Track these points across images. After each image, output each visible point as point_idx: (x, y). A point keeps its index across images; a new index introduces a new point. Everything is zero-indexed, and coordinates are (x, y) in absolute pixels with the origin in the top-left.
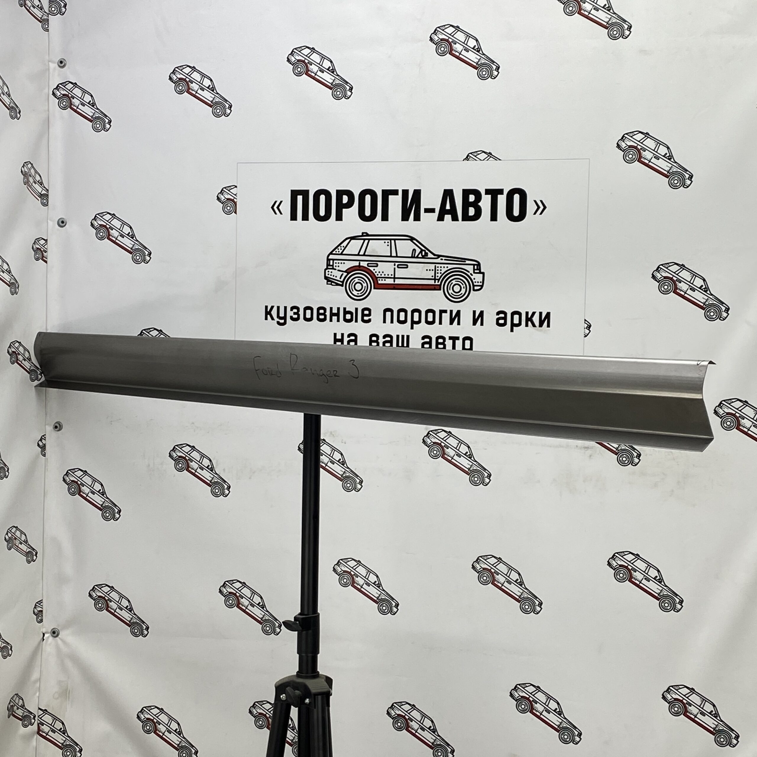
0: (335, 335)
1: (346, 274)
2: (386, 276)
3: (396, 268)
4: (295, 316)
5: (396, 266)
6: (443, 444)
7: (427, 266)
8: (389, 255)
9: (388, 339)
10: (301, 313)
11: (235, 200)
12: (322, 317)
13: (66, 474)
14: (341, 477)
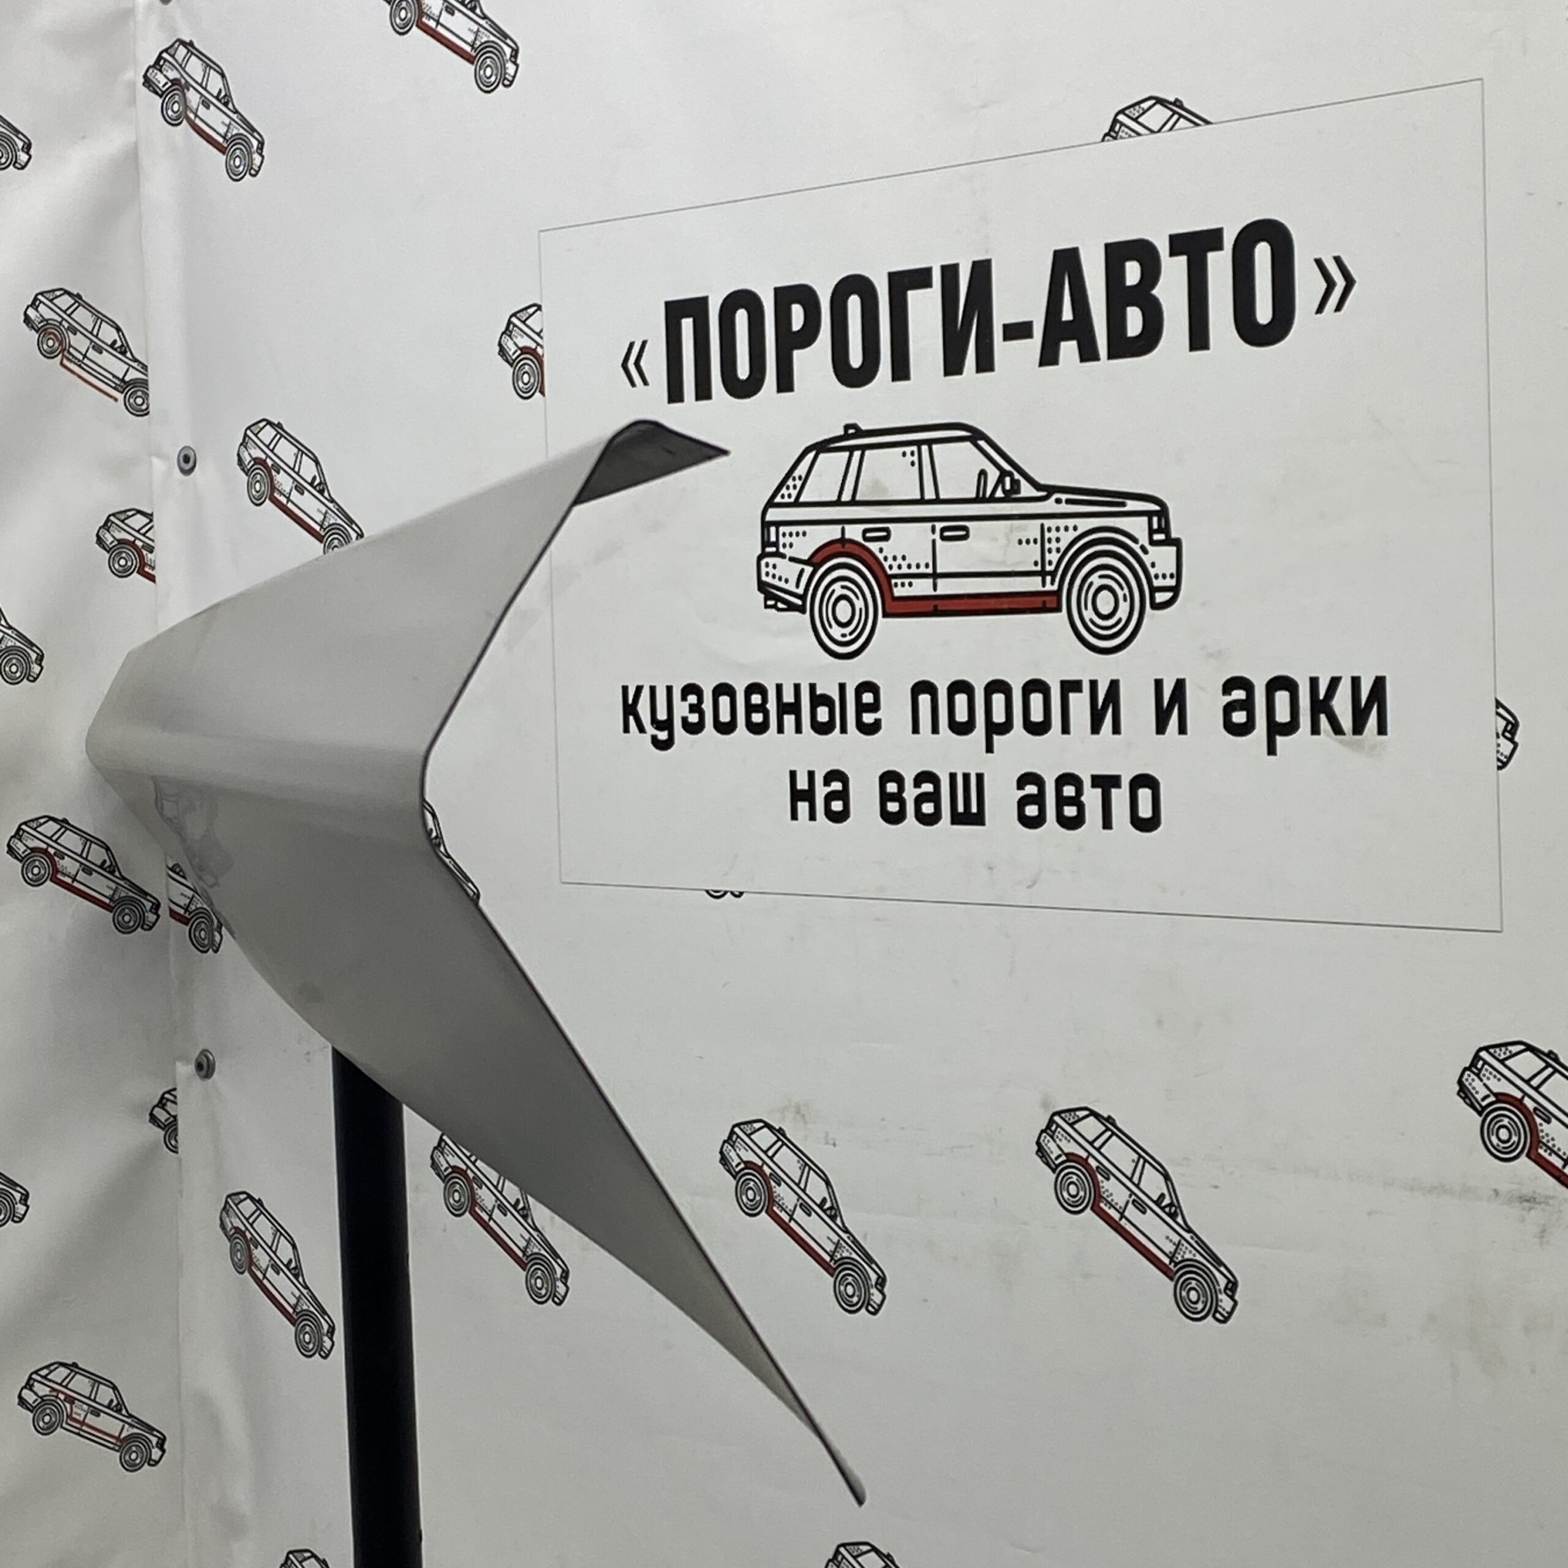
1: (811, 569)
2: (914, 570)
3: (939, 542)
4: (694, 718)
5: (937, 536)
6: (1093, 1163)
7: (1019, 528)
8: (918, 497)
9: (928, 787)
10: (707, 706)
11: (539, 350)
12: (757, 718)
13: (226, 1209)
14: (831, 1261)
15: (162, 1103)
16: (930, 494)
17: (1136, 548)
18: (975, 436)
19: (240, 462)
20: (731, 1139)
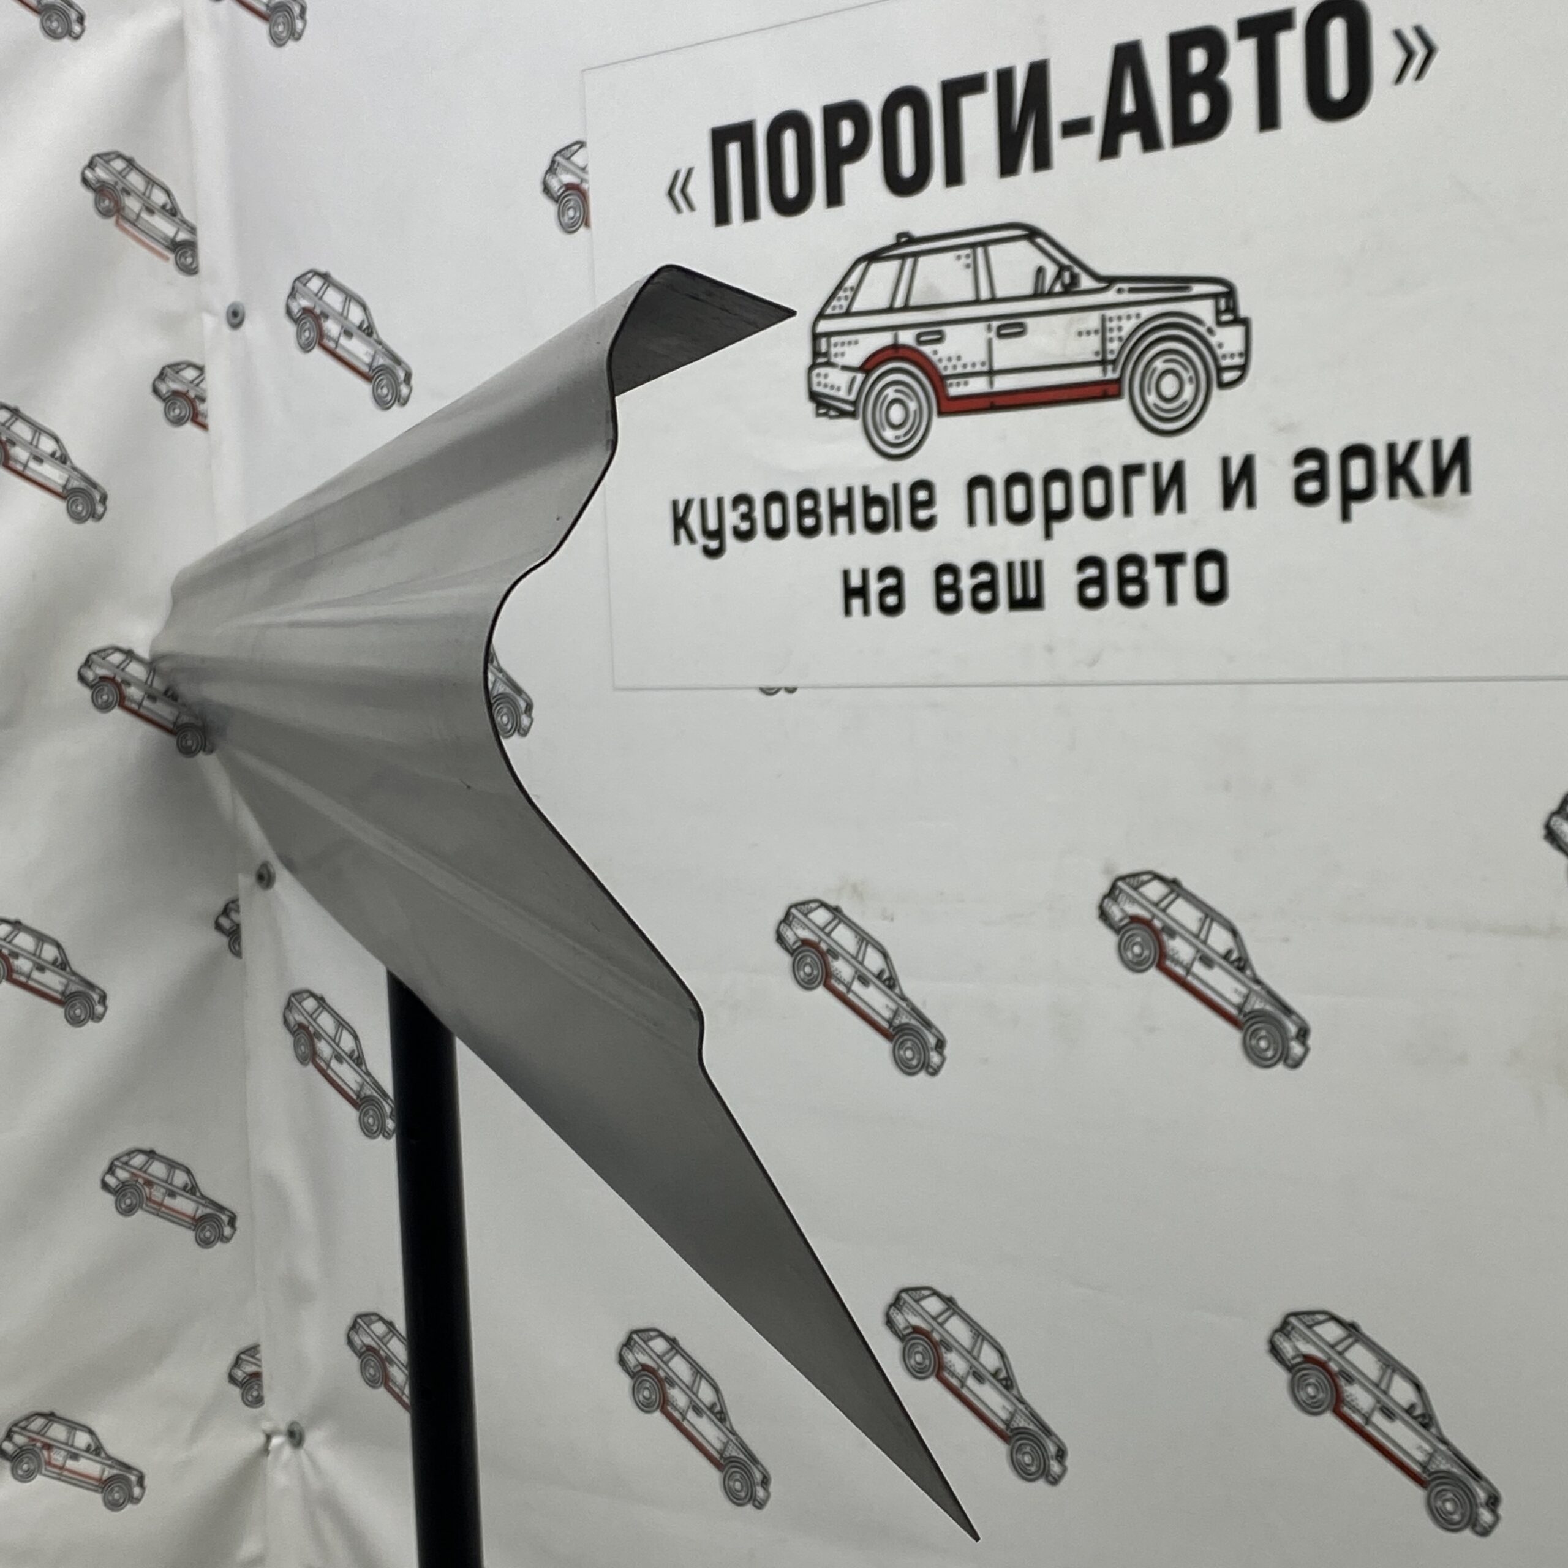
0: (846, 574)
1: (863, 375)
2: (969, 369)
3: (995, 340)
4: (745, 526)
5: (993, 335)
6: (1157, 924)
7: (1079, 320)
8: (973, 298)
9: (984, 577)
10: (758, 514)
11: (585, 186)
12: (809, 522)
13: (289, 1006)
14: (890, 1028)
15: (226, 912)
16: (985, 294)
17: (1202, 330)
18: (1032, 234)
19: (289, 311)
20: (787, 919)
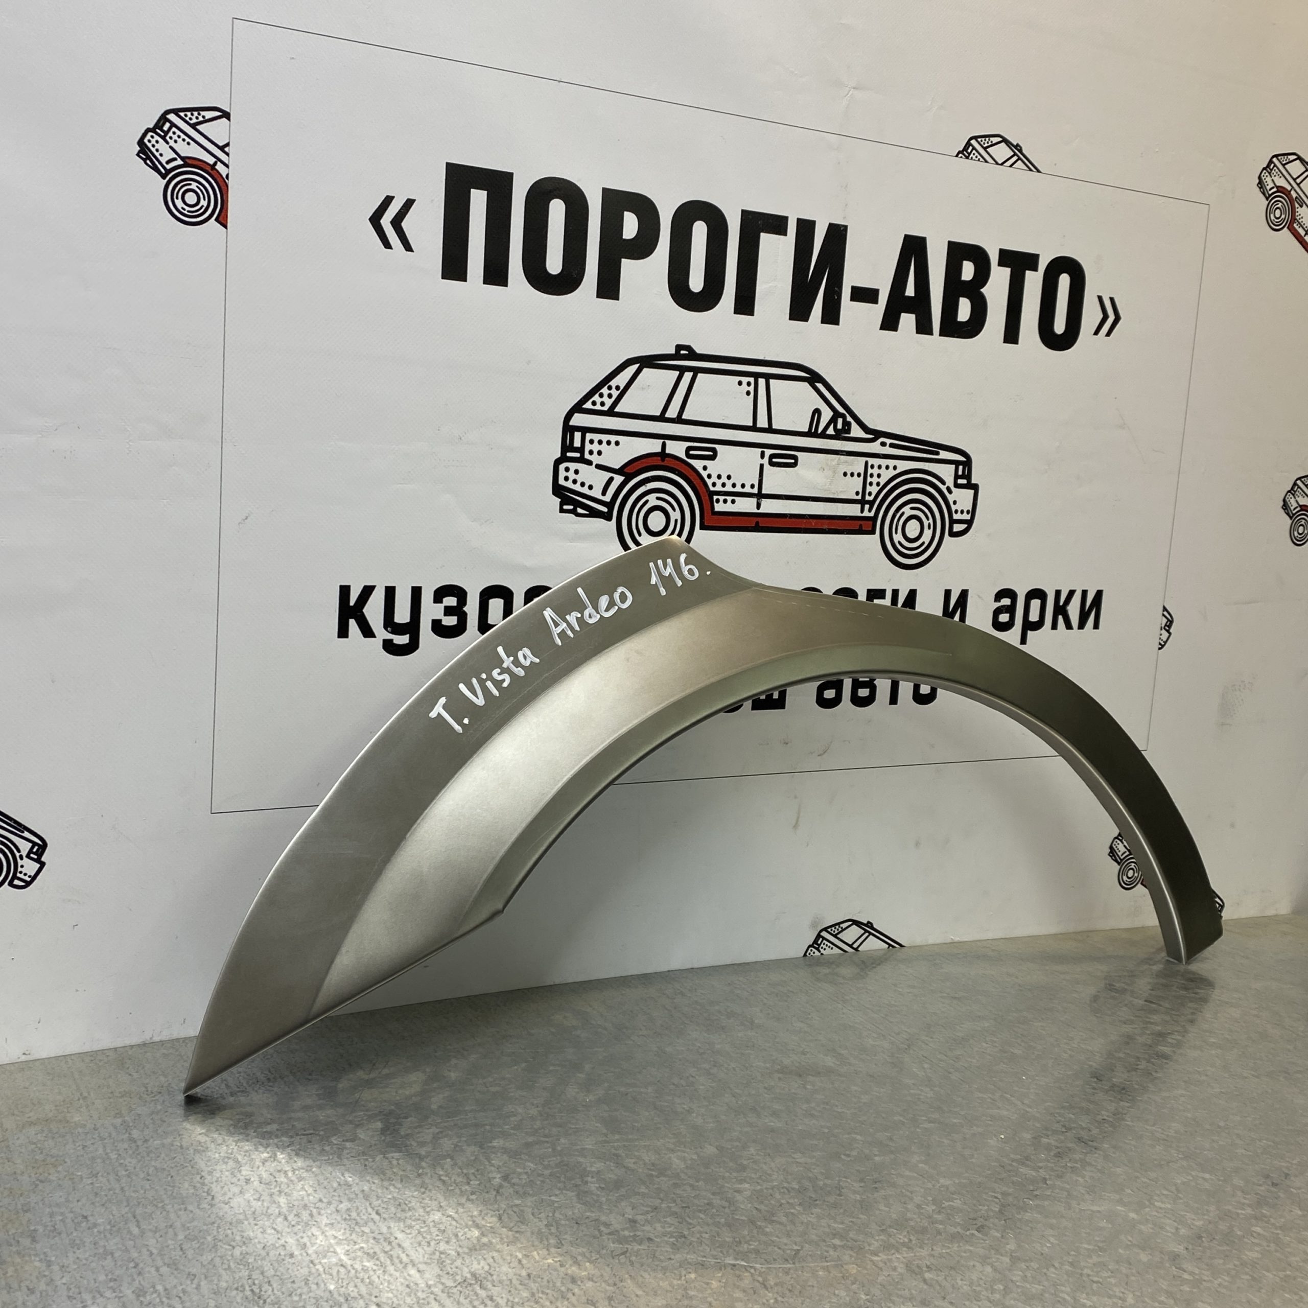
1: (622, 478)
3: (767, 467)
4: (451, 621)
7: (846, 462)
8: (751, 425)
10: (472, 608)
